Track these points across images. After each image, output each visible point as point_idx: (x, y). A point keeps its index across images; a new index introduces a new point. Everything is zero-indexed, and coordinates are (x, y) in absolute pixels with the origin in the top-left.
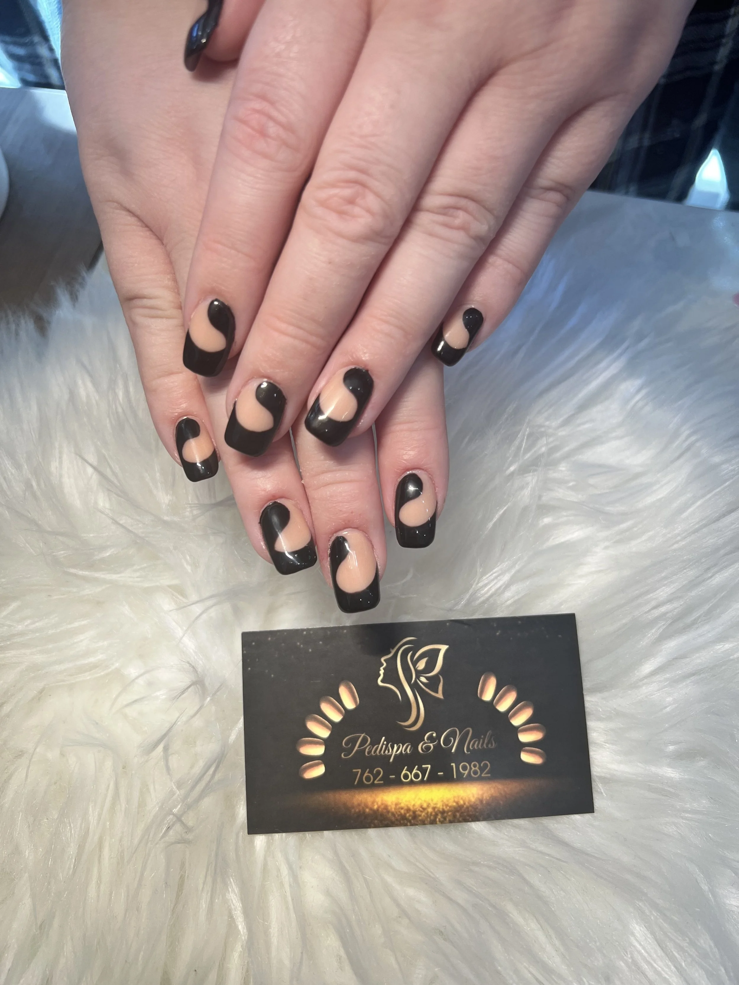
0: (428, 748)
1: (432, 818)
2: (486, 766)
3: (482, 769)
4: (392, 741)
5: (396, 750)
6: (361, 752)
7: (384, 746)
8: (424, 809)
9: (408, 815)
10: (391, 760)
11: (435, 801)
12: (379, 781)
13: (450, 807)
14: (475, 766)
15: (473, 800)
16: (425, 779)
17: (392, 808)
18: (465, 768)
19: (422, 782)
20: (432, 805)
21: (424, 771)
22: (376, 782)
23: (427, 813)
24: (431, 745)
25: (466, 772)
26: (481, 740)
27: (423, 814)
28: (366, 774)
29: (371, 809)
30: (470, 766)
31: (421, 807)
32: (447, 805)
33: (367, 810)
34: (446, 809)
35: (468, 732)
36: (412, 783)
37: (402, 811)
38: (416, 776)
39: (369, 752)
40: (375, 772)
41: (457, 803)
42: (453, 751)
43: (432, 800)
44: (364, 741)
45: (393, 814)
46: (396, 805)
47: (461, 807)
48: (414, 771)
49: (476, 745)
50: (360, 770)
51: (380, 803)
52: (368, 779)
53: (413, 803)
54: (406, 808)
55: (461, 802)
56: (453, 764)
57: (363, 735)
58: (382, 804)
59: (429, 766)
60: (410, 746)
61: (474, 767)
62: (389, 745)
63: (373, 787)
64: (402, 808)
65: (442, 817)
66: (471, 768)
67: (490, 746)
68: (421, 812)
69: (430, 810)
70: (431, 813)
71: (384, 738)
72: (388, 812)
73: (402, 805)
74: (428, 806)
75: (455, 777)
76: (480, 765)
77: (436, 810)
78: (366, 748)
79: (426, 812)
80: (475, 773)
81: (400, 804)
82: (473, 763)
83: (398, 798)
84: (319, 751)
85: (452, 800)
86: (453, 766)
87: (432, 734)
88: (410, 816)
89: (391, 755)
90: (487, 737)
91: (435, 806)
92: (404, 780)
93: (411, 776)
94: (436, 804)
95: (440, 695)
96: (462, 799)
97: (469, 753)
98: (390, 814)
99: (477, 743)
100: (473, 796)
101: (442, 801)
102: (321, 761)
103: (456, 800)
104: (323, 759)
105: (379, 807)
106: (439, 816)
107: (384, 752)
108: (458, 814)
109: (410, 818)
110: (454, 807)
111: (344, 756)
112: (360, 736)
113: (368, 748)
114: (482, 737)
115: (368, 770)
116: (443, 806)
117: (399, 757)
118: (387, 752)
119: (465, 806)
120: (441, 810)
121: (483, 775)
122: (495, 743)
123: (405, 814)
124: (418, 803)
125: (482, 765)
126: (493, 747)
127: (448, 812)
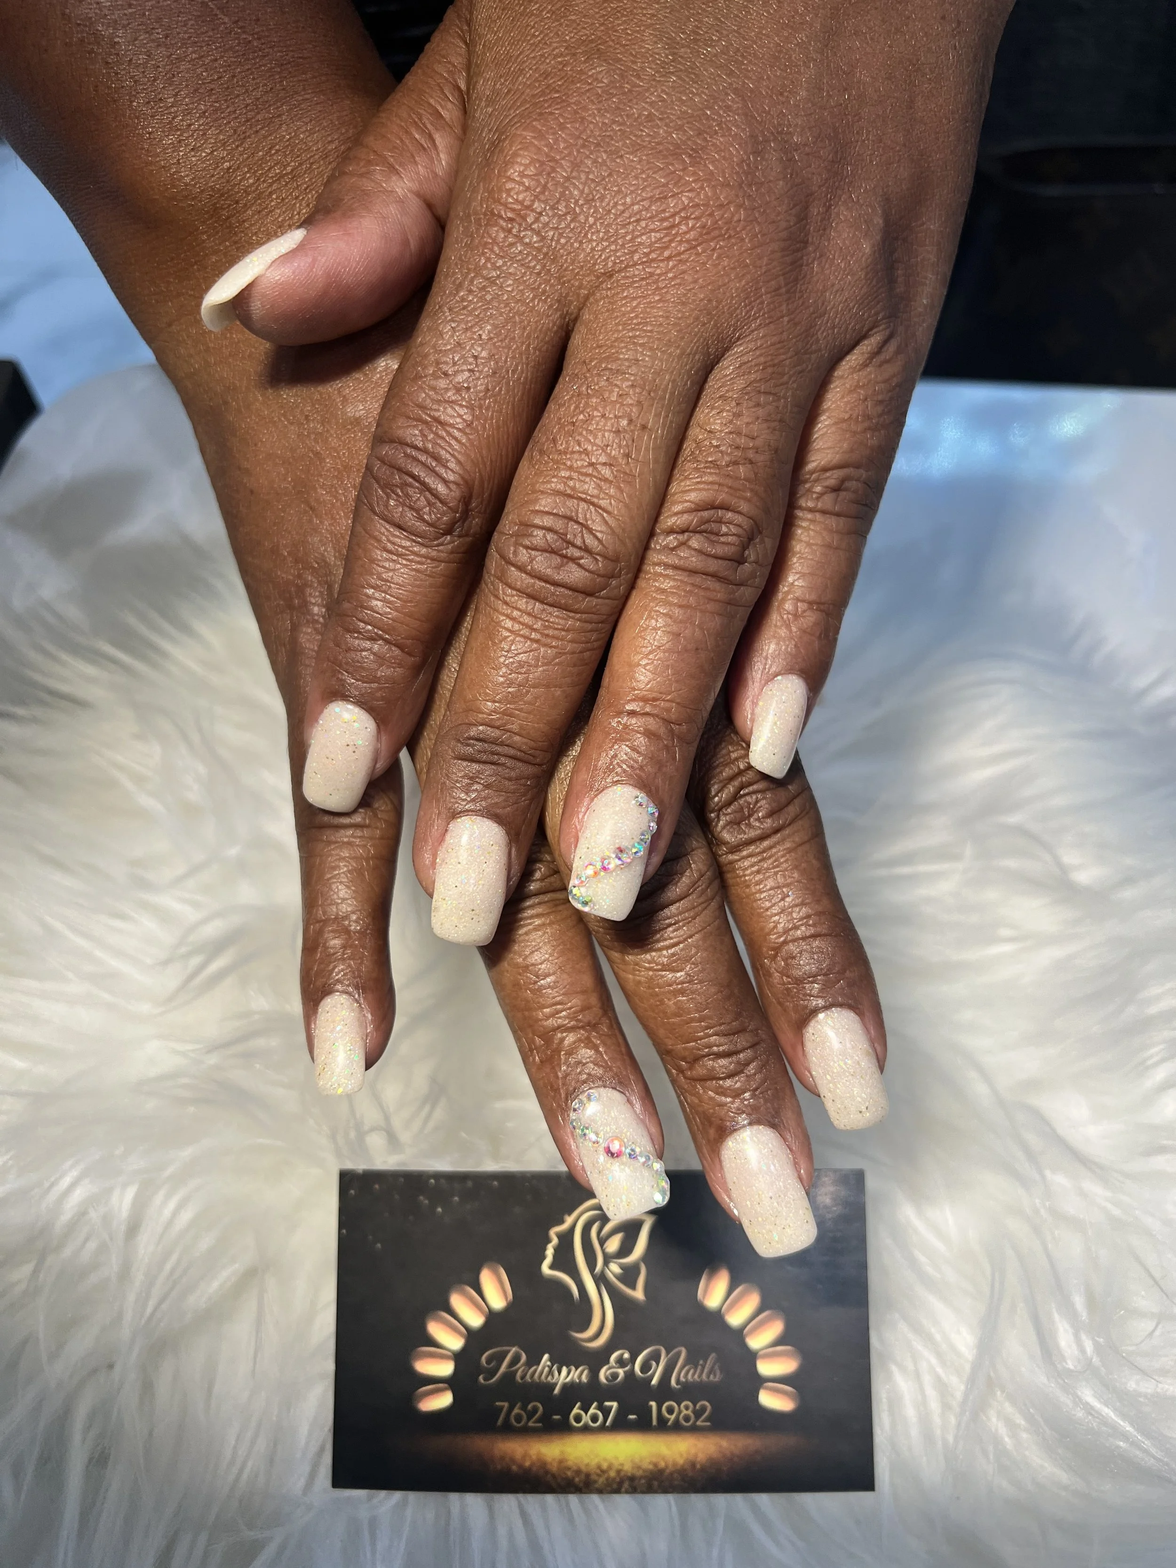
0: (615, 1376)
1: (615, 1486)
2: (704, 1409)
3: (698, 1414)
4: (560, 1360)
5: (565, 1376)
6: (510, 1376)
7: (547, 1369)
8: (603, 1472)
9: (577, 1480)
10: (557, 1391)
11: (622, 1459)
12: (535, 1422)
13: (644, 1471)
14: (687, 1408)
15: (681, 1461)
16: (608, 1424)
17: (554, 1468)
18: (670, 1411)
19: (603, 1429)
20: (616, 1465)
21: (606, 1412)
22: (531, 1424)
23: (607, 1479)
24: (621, 1372)
25: (672, 1417)
26: (700, 1367)
27: (601, 1480)
28: (516, 1410)
29: (520, 1466)
30: (679, 1406)
31: (599, 1467)
32: (639, 1468)
33: (514, 1468)
34: (639, 1473)
35: (678, 1355)
36: (586, 1429)
37: (569, 1473)
38: (594, 1419)
39: (523, 1377)
40: (530, 1407)
41: (655, 1465)
42: (654, 1382)
43: (617, 1458)
44: (516, 1360)
45: (554, 1476)
46: (561, 1462)
47: (661, 1472)
48: (592, 1411)
49: (692, 1376)
50: (506, 1404)
51: (534, 1457)
52: (518, 1418)
53: (586, 1461)
54: (575, 1468)
55: (662, 1464)
56: (653, 1404)
57: (514, 1349)
58: (539, 1460)
59: (615, 1405)
60: (586, 1372)
61: (685, 1408)
62: (555, 1367)
63: (525, 1432)
64: (569, 1469)
65: (631, 1486)
66: (680, 1412)
67: (712, 1377)
68: (599, 1475)
69: (612, 1474)
70: (614, 1479)
71: (546, 1356)
72: (547, 1472)
73: (570, 1463)
74: (610, 1467)
75: (655, 1422)
76: (695, 1406)
77: (622, 1474)
78: (517, 1371)
79: (606, 1475)
80: (687, 1419)
81: (567, 1461)
82: (682, 1405)
83: (562, 1452)
84: (445, 1369)
85: (648, 1461)
86: (651, 1406)
87: (622, 1355)
88: (580, 1481)
89: (556, 1384)
90: (709, 1362)
91: (620, 1467)
92: (575, 1424)
93: (586, 1419)
94: (622, 1465)
95: (639, 1294)
96: (663, 1459)
97: (679, 1387)
98: (549, 1476)
99: (692, 1372)
100: (681, 1455)
101: (632, 1461)
102: (446, 1385)
103: (654, 1460)
104: (450, 1383)
105: (533, 1464)
106: (626, 1485)
107: (547, 1377)
108: (656, 1483)
109: (581, 1485)
110: (651, 1472)
111: (485, 1379)
112: (508, 1352)
113: (520, 1371)
114: (701, 1362)
115: (519, 1405)
116: (633, 1468)
117: (569, 1388)
118: (549, 1378)
119: (668, 1471)
120: (629, 1474)
121: (699, 1423)
122: (721, 1373)
123: (574, 1478)
124: (594, 1463)
125: (698, 1407)
126: (717, 1379)
127: (641, 1477)
